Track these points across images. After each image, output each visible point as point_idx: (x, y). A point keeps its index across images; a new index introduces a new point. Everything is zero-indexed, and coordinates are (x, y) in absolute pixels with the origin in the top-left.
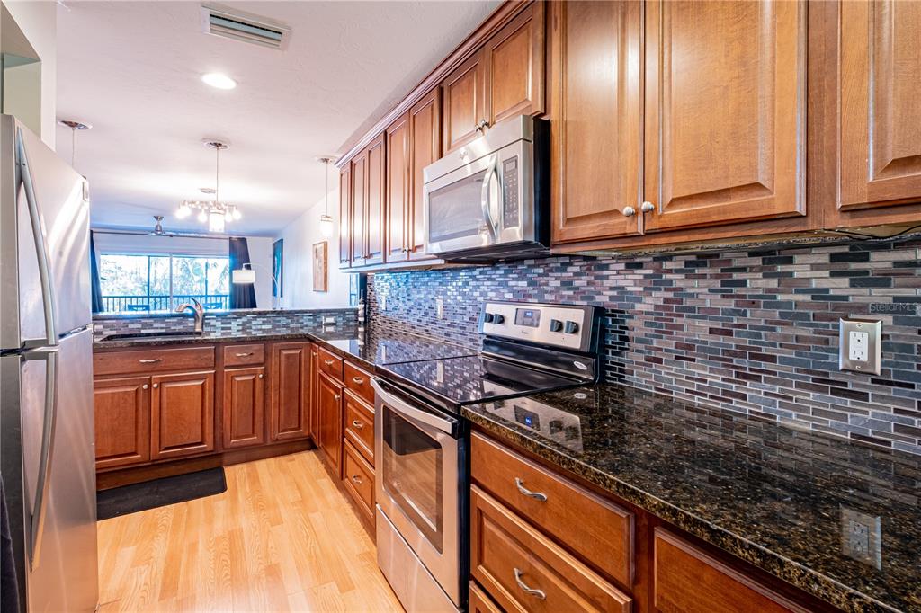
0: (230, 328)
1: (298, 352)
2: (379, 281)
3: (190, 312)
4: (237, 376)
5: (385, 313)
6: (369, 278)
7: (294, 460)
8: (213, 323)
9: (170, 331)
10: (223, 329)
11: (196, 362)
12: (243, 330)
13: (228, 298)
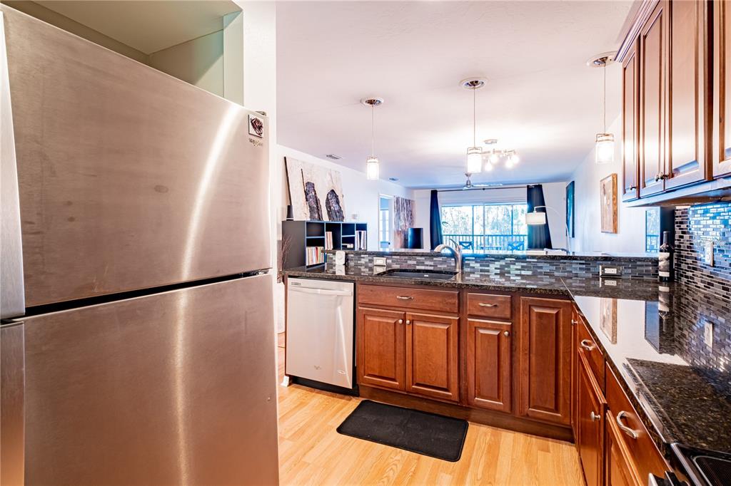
0: (488, 271)
1: (554, 312)
2: (697, 217)
3: (448, 252)
4: (482, 328)
5: (712, 269)
6: (678, 213)
7: (548, 451)
8: (473, 264)
9: (436, 269)
10: (481, 271)
11: (441, 306)
12: (502, 274)
13: (526, 238)
